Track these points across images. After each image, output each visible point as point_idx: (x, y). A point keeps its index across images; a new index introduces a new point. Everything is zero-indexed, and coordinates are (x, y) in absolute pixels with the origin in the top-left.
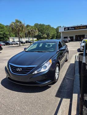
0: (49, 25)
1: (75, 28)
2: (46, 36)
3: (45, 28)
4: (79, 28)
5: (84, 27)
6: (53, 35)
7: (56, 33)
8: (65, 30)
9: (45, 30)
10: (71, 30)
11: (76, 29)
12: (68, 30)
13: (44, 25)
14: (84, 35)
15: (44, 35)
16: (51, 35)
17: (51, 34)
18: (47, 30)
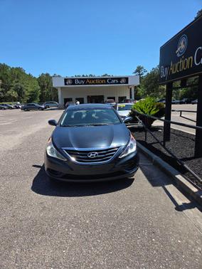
0: (19, 69)
1: (85, 81)
2: (15, 94)
3: (8, 73)
4: (93, 82)
5: (102, 82)
6: (32, 92)
7: (39, 87)
8: (66, 84)
9: (9, 80)
10: (78, 84)
11: (88, 84)
12: (73, 83)
13: (7, 67)
14: (103, 96)
15: (8, 92)
16: (27, 94)
17: (28, 89)
18: (16, 80)
